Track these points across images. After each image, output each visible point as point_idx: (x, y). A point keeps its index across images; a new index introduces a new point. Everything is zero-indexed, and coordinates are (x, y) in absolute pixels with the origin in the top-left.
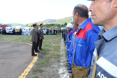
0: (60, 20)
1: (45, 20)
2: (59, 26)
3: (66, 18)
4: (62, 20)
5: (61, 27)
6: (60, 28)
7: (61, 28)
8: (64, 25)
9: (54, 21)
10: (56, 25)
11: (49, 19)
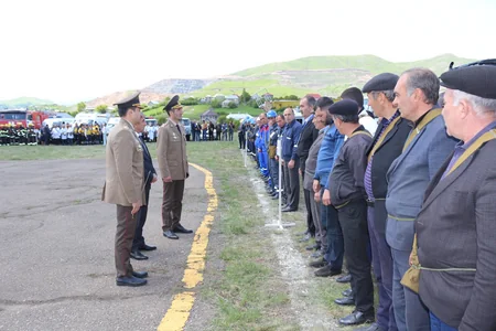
0: (221, 82)
1: (159, 84)
2: (219, 106)
3: (246, 73)
4: (230, 80)
5: (224, 111)
6: (222, 117)
7: (228, 117)
8: (236, 102)
9: (194, 88)
10: (204, 103)
11: (172, 80)
